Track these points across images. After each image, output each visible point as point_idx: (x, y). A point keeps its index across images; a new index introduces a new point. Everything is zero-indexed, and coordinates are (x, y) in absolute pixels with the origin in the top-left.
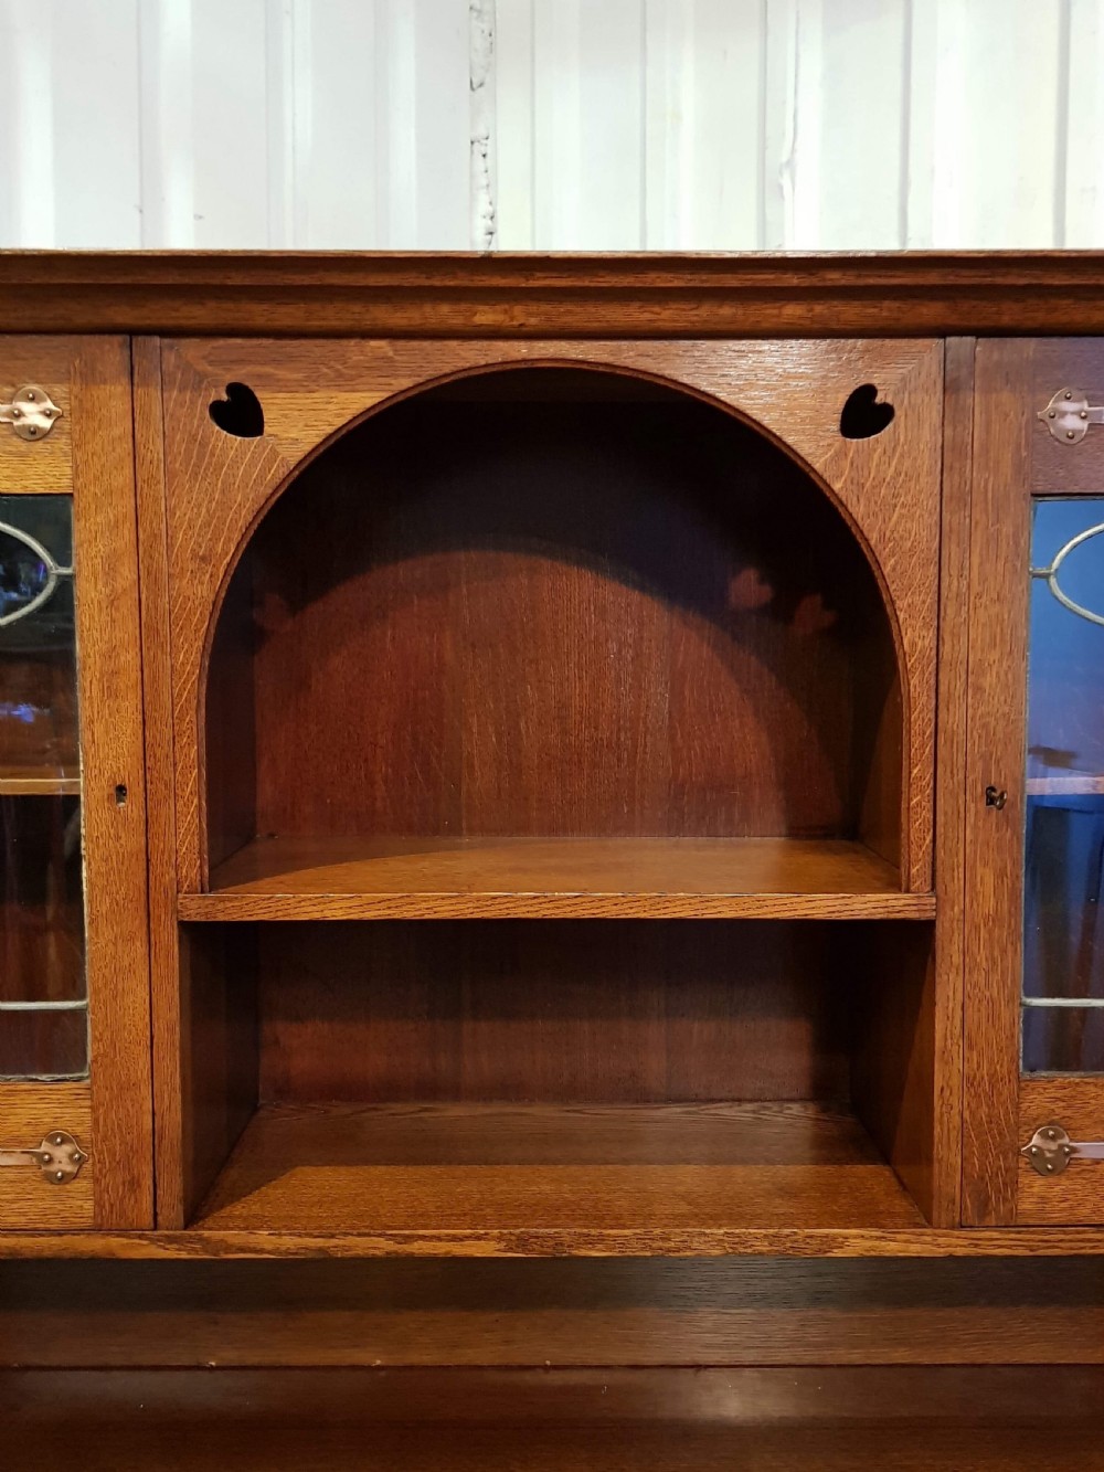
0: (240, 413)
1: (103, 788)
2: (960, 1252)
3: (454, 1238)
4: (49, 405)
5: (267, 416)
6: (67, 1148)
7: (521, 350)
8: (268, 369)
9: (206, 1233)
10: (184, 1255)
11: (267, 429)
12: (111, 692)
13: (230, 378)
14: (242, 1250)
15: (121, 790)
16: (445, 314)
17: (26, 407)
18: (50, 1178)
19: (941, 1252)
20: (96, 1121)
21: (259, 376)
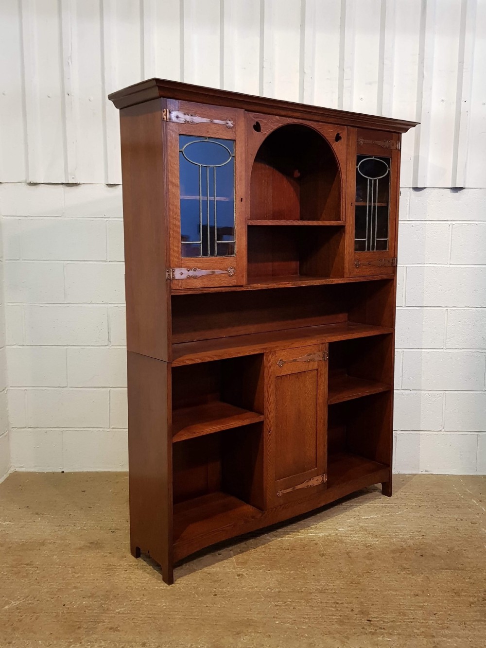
0: (257, 127)
1: (239, 199)
2: (348, 282)
3: (286, 284)
4: (232, 122)
5: (262, 128)
6: (233, 270)
7: (296, 121)
8: (262, 120)
9: (251, 285)
10: (248, 289)
11: (261, 131)
12: (241, 180)
13: (256, 120)
14: (256, 288)
15: (242, 199)
16: (290, 113)
17: (229, 122)
18: (229, 276)
19: (345, 282)
20: (237, 264)
21: (260, 121)
